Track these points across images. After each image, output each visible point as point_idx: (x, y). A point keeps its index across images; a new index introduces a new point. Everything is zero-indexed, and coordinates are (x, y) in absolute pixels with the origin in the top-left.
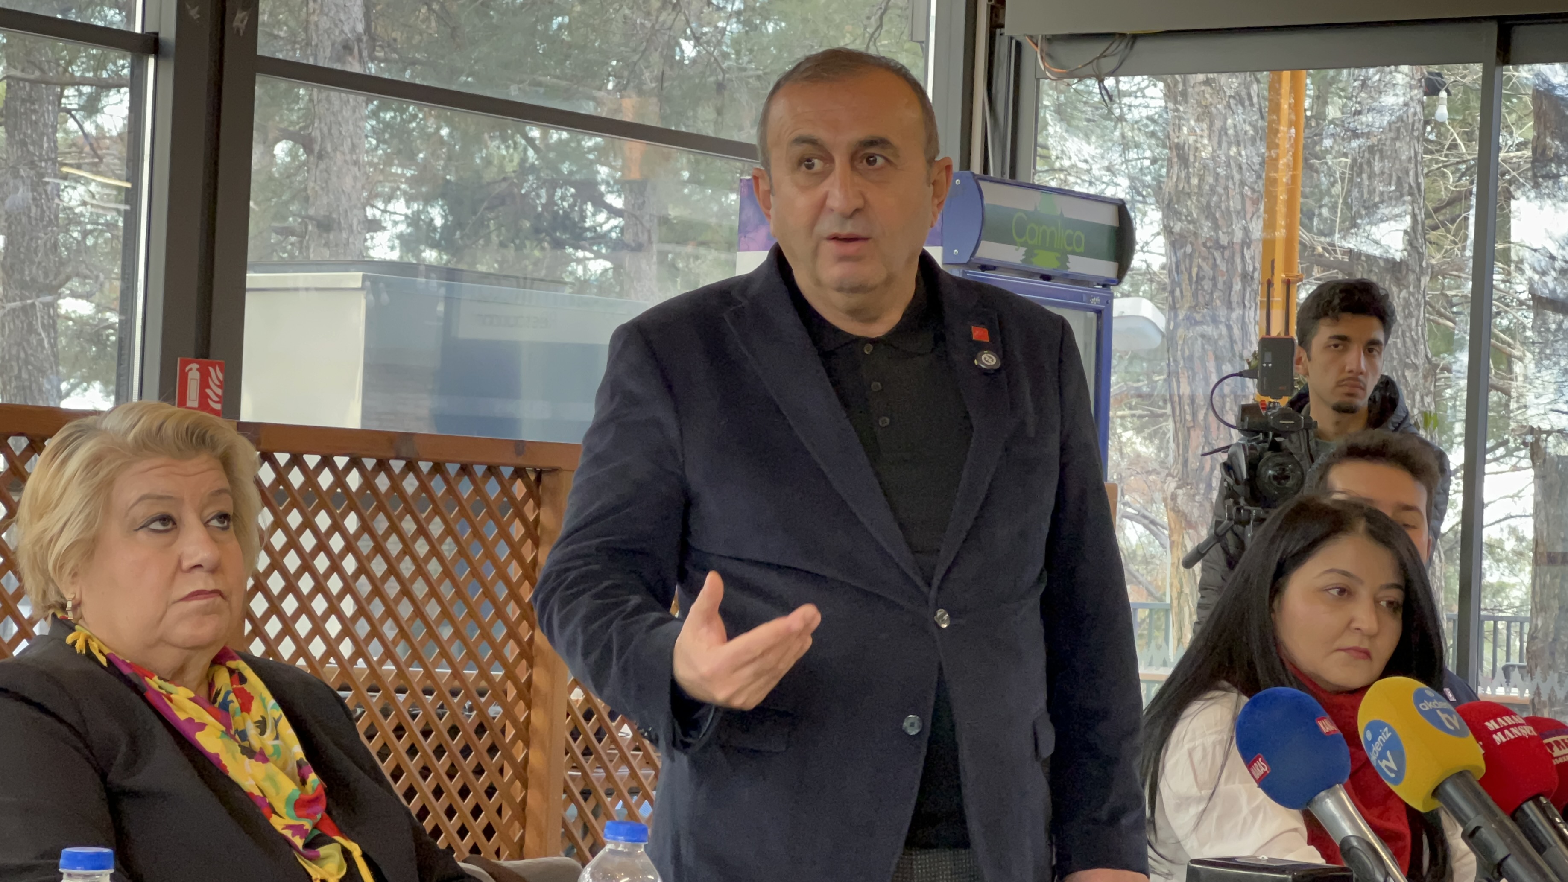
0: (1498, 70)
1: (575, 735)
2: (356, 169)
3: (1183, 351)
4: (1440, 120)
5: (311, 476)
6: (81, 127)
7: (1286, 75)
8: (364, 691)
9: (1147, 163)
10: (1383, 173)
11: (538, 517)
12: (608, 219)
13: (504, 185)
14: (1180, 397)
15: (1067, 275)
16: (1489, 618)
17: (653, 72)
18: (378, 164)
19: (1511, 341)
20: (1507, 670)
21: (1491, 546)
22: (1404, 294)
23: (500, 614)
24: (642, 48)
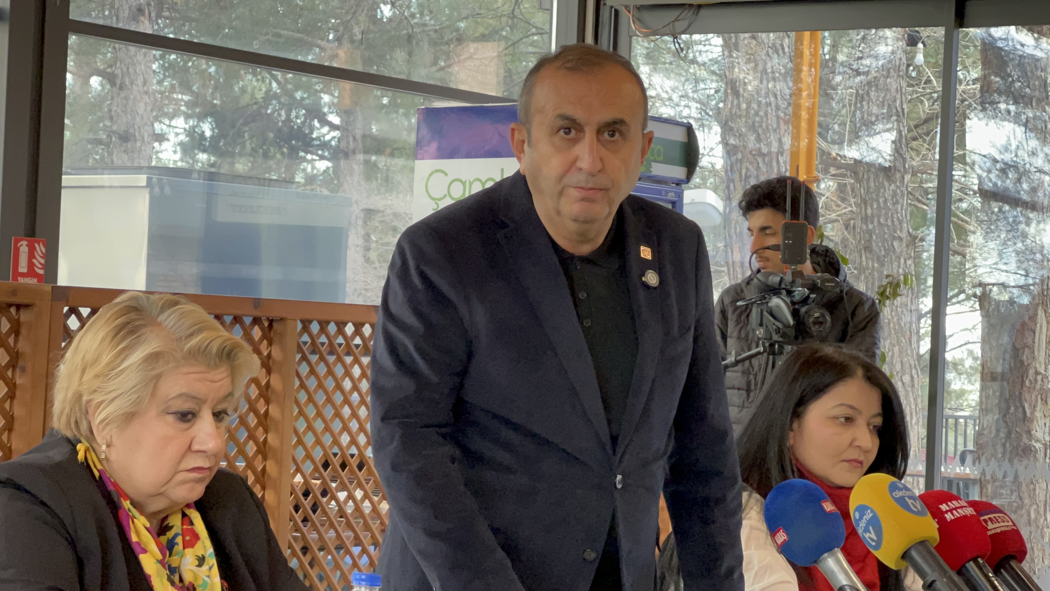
0: (955, 32)
1: (297, 508)
2: (147, 97)
3: (735, 228)
4: (919, 64)
7: (807, 34)
9: (712, 92)
10: (878, 100)
11: (270, 352)
12: (329, 132)
13: (255, 107)
14: (733, 262)
15: (650, 177)
17: (360, 27)
18: (165, 92)
19: (968, 220)
20: (964, 454)
21: (953, 364)
22: (893, 187)
23: (243, 422)
24: (353, 11)
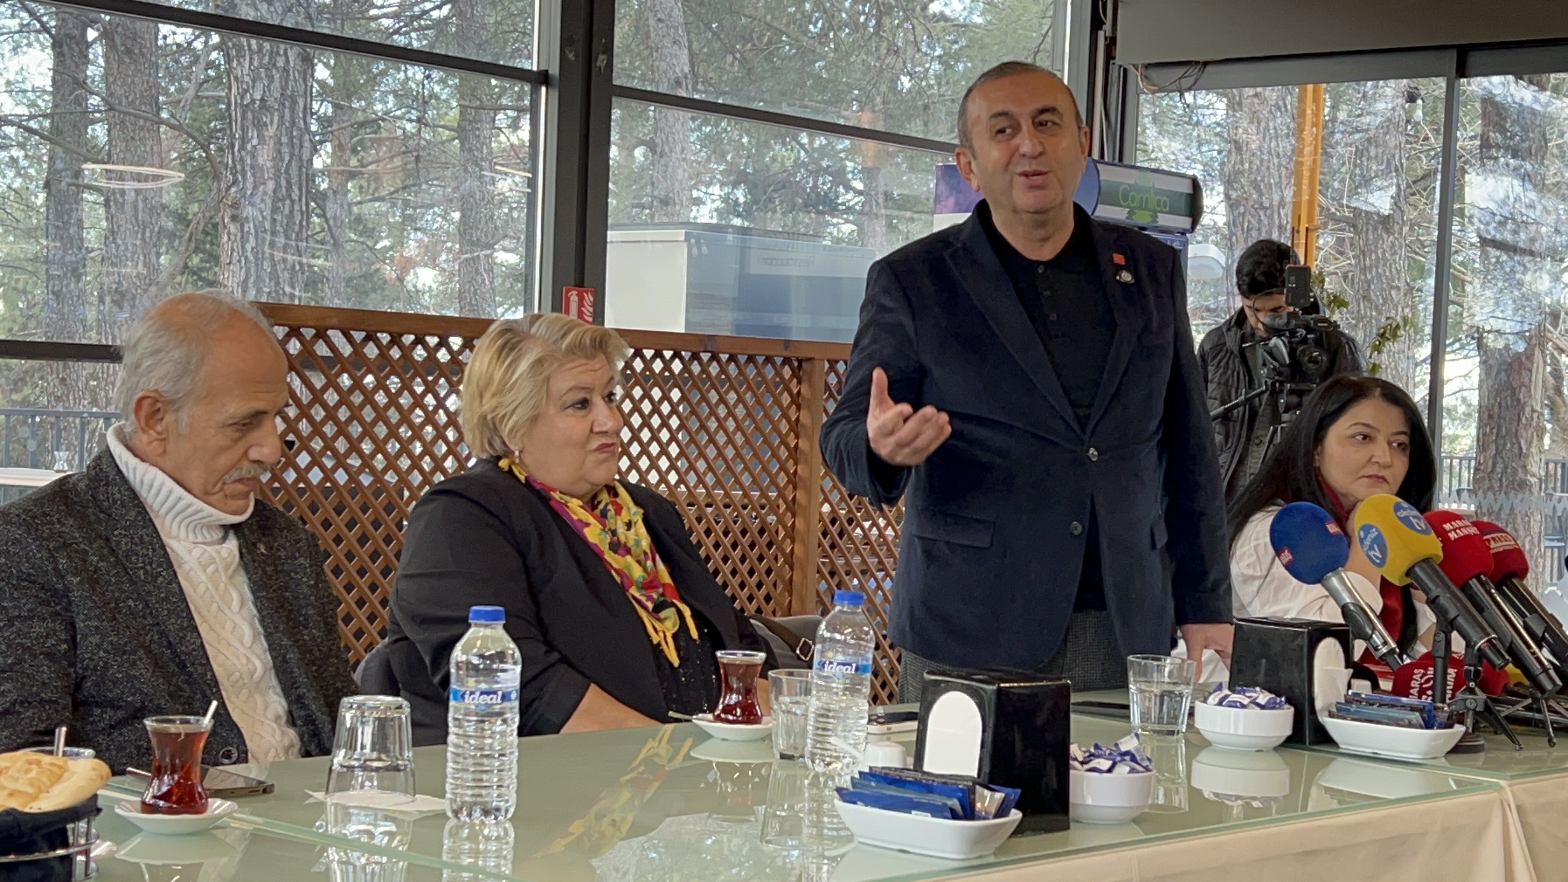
0: (1457, 82)
1: (825, 534)
2: (686, 165)
4: (1417, 120)
5: (648, 364)
6: (509, 140)
7: (1310, 87)
8: (685, 506)
9: (1215, 154)
10: (1377, 156)
11: (799, 390)
12: (853, 197)
13: (785, 175)
15: (1157, 227)
16: (1446, 458)
17: (882, 97)
18: (701, 161)
19: (1464, 271)
20: (1459, 492)
21: (1449, 410)
22: (1391, 238)
23: (775, 455)
24: (873, 82)
